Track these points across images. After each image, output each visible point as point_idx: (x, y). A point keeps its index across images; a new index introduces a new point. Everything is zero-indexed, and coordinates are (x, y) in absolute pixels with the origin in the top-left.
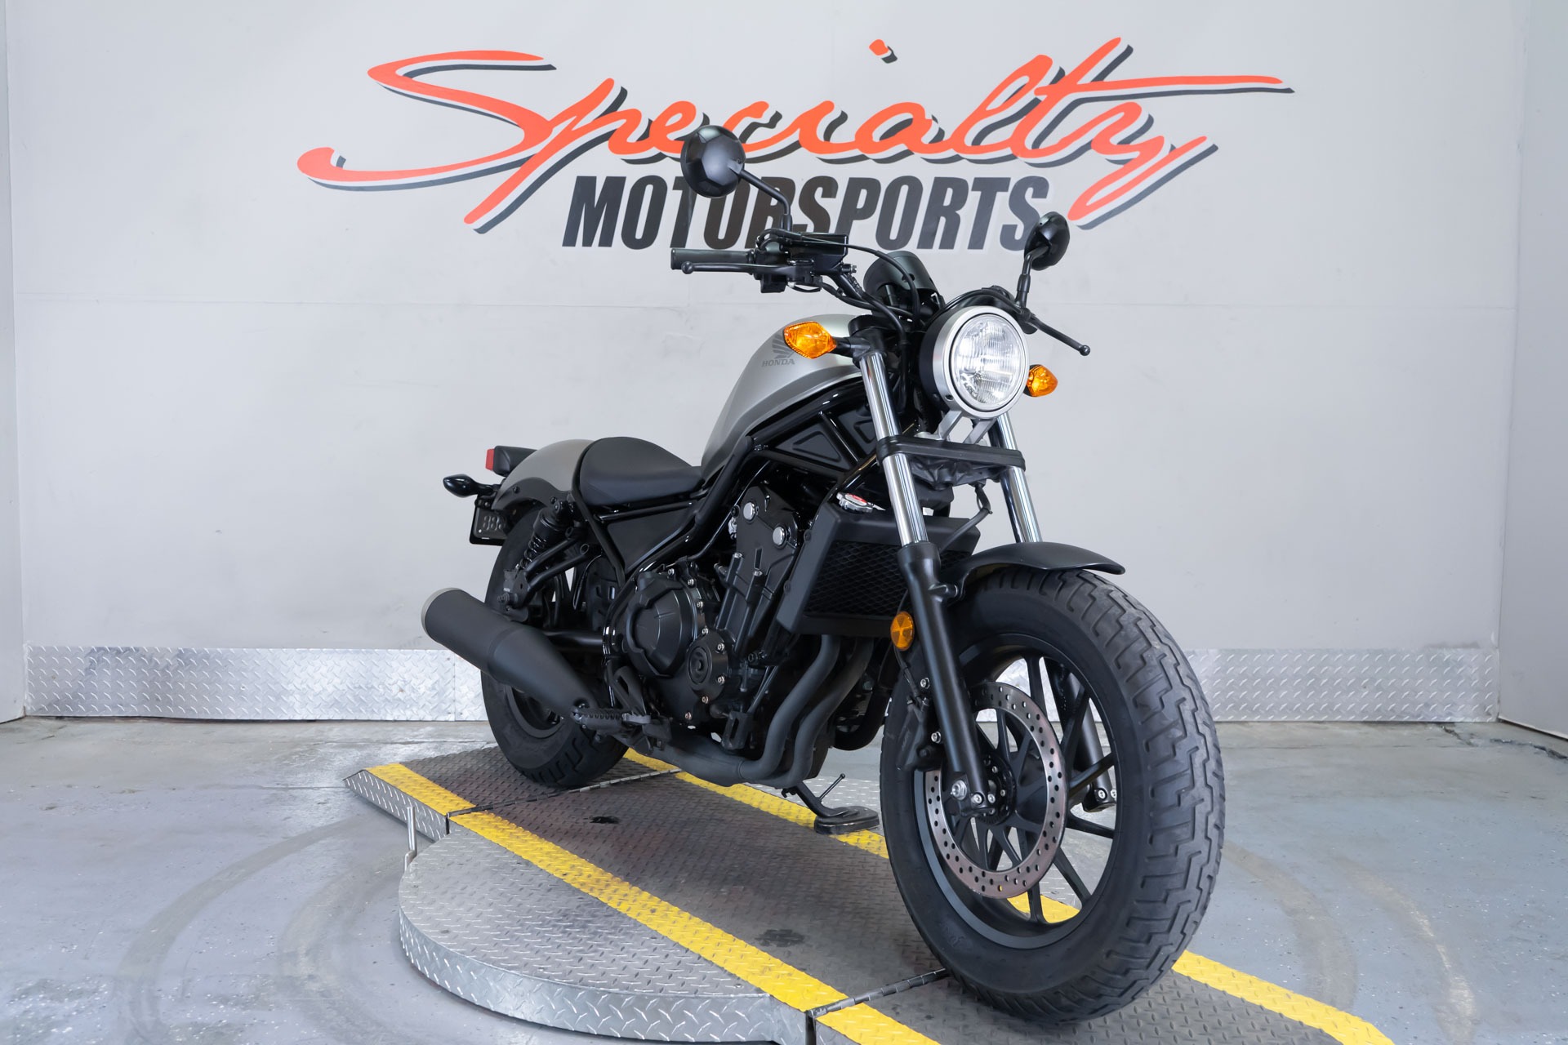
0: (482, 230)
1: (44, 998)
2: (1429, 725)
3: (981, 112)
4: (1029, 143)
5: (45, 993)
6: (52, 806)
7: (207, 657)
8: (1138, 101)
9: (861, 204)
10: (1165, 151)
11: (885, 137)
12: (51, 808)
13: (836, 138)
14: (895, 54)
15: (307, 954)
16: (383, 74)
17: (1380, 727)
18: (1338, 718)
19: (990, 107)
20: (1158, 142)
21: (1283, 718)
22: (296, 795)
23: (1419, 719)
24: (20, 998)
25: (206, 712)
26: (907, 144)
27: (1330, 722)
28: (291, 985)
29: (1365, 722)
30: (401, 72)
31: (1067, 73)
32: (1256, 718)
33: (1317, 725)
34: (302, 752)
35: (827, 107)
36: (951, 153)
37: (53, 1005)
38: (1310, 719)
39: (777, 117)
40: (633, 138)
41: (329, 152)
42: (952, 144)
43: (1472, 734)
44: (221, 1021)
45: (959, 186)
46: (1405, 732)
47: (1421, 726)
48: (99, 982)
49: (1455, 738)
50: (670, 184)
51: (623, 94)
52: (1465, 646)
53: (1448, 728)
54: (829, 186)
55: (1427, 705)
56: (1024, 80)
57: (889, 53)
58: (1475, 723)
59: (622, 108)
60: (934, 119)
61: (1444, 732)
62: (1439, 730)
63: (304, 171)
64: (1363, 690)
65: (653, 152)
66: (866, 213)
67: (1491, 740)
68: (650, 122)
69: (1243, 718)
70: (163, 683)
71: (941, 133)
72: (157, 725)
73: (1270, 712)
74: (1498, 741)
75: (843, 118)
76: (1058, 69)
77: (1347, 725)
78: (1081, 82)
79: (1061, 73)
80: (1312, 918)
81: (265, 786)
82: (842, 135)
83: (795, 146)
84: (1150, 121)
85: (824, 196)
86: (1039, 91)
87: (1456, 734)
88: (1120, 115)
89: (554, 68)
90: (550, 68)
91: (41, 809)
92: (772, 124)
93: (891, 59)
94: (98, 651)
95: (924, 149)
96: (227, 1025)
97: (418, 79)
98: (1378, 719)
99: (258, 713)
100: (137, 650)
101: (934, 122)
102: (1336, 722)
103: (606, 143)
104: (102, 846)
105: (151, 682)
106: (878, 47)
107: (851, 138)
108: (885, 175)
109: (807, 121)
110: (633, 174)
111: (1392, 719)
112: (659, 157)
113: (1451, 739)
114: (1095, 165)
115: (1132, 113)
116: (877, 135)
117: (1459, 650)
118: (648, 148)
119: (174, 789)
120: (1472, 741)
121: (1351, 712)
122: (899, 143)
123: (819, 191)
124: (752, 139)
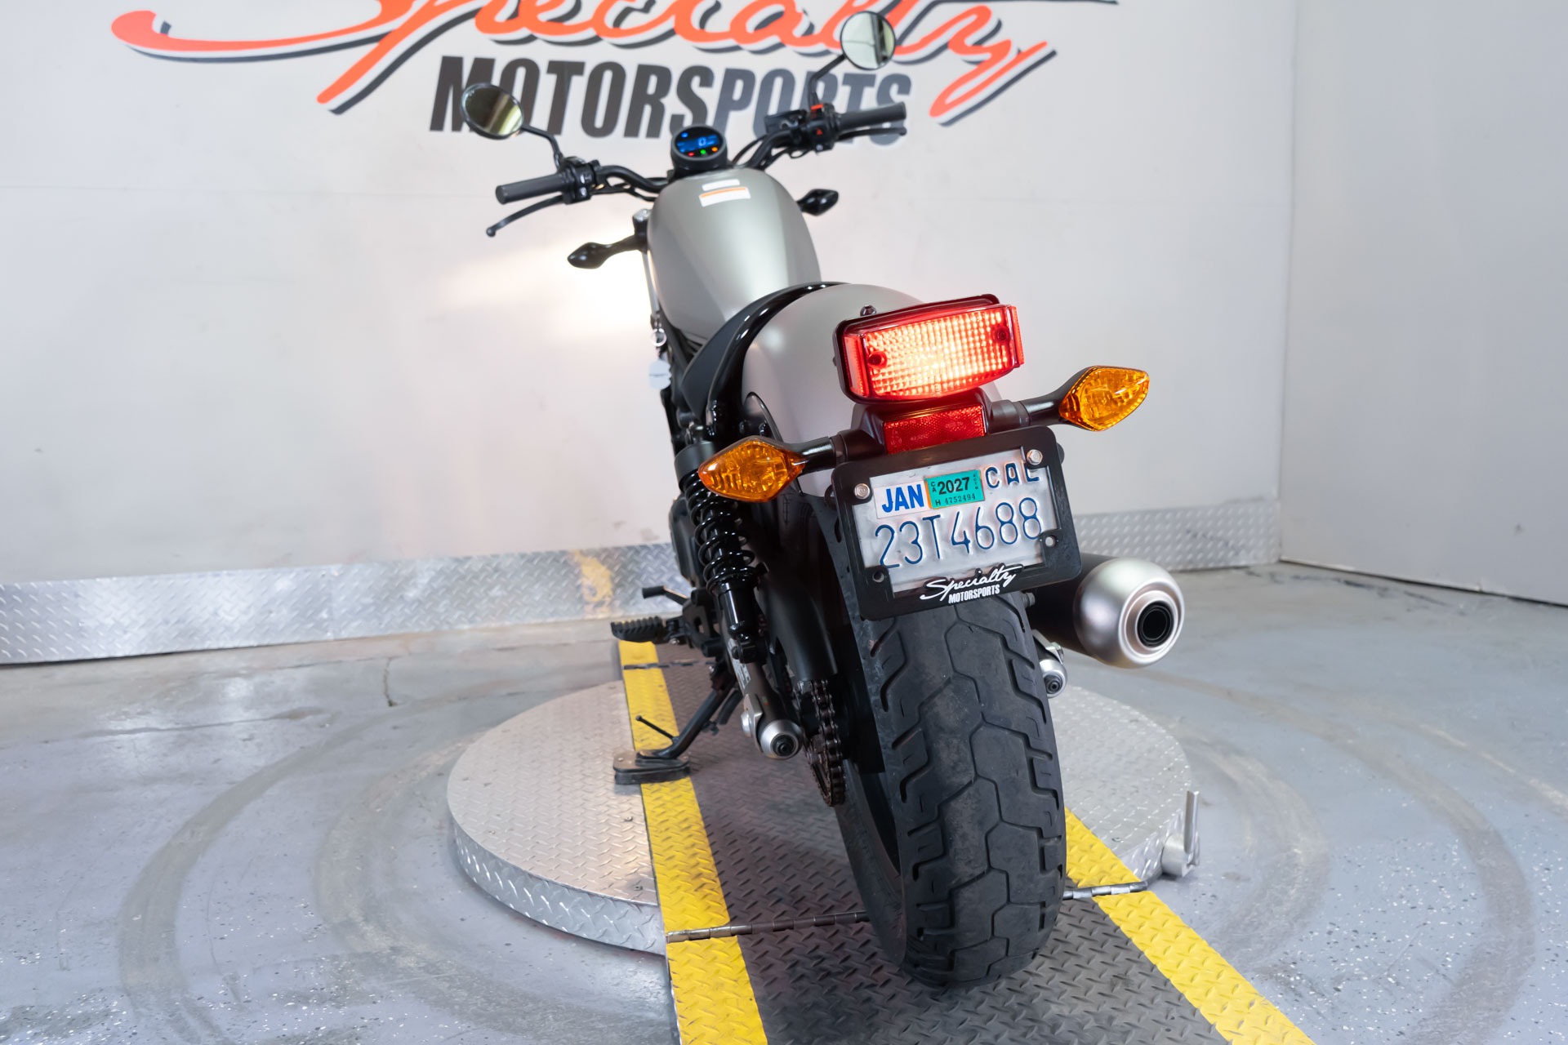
0: (339, 111)
2: (1232, 570)
3: (848, 8)
7: (18, 592)
8: (988, 5)
9: (737, 94)
10: (1012, 55)
11: (759, 27)
13: (712, 26)
19: (857, 3)
20: (1006, 45)
22: (208, 733)
23: (1223, 565)
25: (37, 654)
26: (779, 37)
28: (374, 963)
34: (180, 687)
36: (821, 47)
39: (651, 3)
40: (502, 16)
41: (150, 16)
42: (820, 38)
43: (1270, 574)
44: (318, 1029)
45: (830, 81)
47: (1227, 571)
49: (1261, 578)
50: (543, 67)
52: (1254, 501)
53: (1247, 570)
54: (706, 76)
58: (1264, 564)
60: (805, 12)
61: (1248, 574)
62: (1241, 573)
63: (120, 37)
65: (524, 33)
66: (743, 103)
71: (811, 27)
74: (1291, 578)
75: (717, 7)
81: (163, 727)
82: (718, 23)
83: (670, 34)
84: (999, 26)
85: (701, 85)
87: (1258, 575)
88: (972, 18)
92: (646, 9)
95: (796, 42)
96: (331, 1033)
101: (804, 15)
103: (471, 23)
107: (726, 28)
108: (760, 67)
109: (681, 8)
110: (503, 57)
112: (530, 39)
113: (1258, 579)
114: (953, 65)
115: (985, 15)
116: (751, 24)
117: (1250, 504)
118: (516, 28)
119: (46, 742)
120: (1274, 579)
122: (771, 34)
123: (696, 81)
124: (627, 24)
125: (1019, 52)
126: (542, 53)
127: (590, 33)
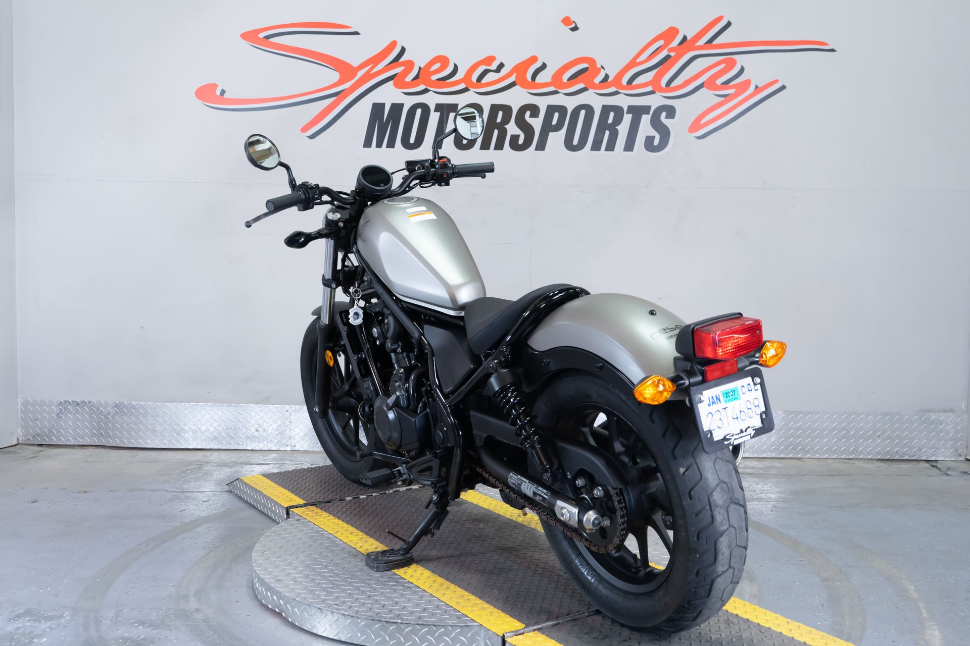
0: (312, 137)
1: (29, 620)
2: (921, 462)
3: (632, 63)
4: (663, 83)
5: (30, 617)
6: (35, 500)
7: (134, 407)
8: (734, 57)
9: (554, 122)
10: (751, 89)
11: (570, 79)
12: (34, 502)
13: (540, 79)
14: (578, 25)
15: (195, 595)
16: (250, 36)
17: (888, 463)
18: (861, 457)
19: (638, 60)
20: (748, 83)
21: (825, 456)
22: (189, 495)
23: (914, 458)
24: (14, 620)
25: (133, 443)
26: (584, 84)
27: (856, 459)
28: (184, 615)
29: (879, 460)
30: (262, 35)
31: (689, 38)
32: (808, 456)
33: (847, 461)
34: (193, 469)
35: (534, 59)
36: (613, 89)
37: (35, 625)
38: (843, 457)
39: (501, 66)
40: (409, 78)
41: (215, 86)
42: (613, 84)
43: (949, 468)
44: (140, 636)
45: (618, 111)
46: (905, 466)
47: (915, 463)
48: (63, 611)
49: (937, 471)
50: (432, 108)
51: (403, 50)
52: (945, 411)
53: (933, 464)
54: (534, 110)
55: (920, 449)
56: (661, 43)
57: (574, 25)
58: (951, 461)
59: (402, 59)
60: (602, 67)
61: (931, 467)
62: (927, 465)
63: (199, 99)
64: (877, 438)
65: (422, 87)
66: (558, 127)
67: (961, 472)
68: (420, 68)
69: (799, 456)
70: (106, 424)
71: (607, 76)
72: (102, 450)
73: (816, 452)
74: (965, 473)
75: (544, 66)
76: (683, 36)
77: (867, 461)
78: (698, 44)
79: (685, 38)
80: (838, 583)
81: (169, 490)
82: (543, 78)
83: (513, 85)
84: (742, 70)
85: (531, 116)
86: (670, 50)
87: (938, 468)
88: (722, 66)
89: (359, 34)
90: (356, 33)
91: (28, 502)
92: (498, 70)
93: (575, 29)
94: (65, 403)
95: (595, 87)
96: (144, 639)
97: (272, 40)
98: (887, 457)
99: (166, 444)
100: (90, 402)
101: (602, 69)
102: (860, 459)
103: (391, 82)
104: (66, 526)
105: (98, 423)
106: (566, 21)
107: (549, 80)
108: (571, 104)
109: (521, 68)
110: (409, 102)
111: (896, 458)
112: (425, 91)
113: (935, 471)
114: (706, 98)
115: (731, 64)
116: (565, 78)
117: (941, 413)
118: (418, 85)
119: (112, 491)
120: (949, 473)
121: (869, 453)
122: (579, 83)
123: (528, 113)
124: (485, 80)
125: (757, 87)
126: (432, 100)
127: (462, 86)
